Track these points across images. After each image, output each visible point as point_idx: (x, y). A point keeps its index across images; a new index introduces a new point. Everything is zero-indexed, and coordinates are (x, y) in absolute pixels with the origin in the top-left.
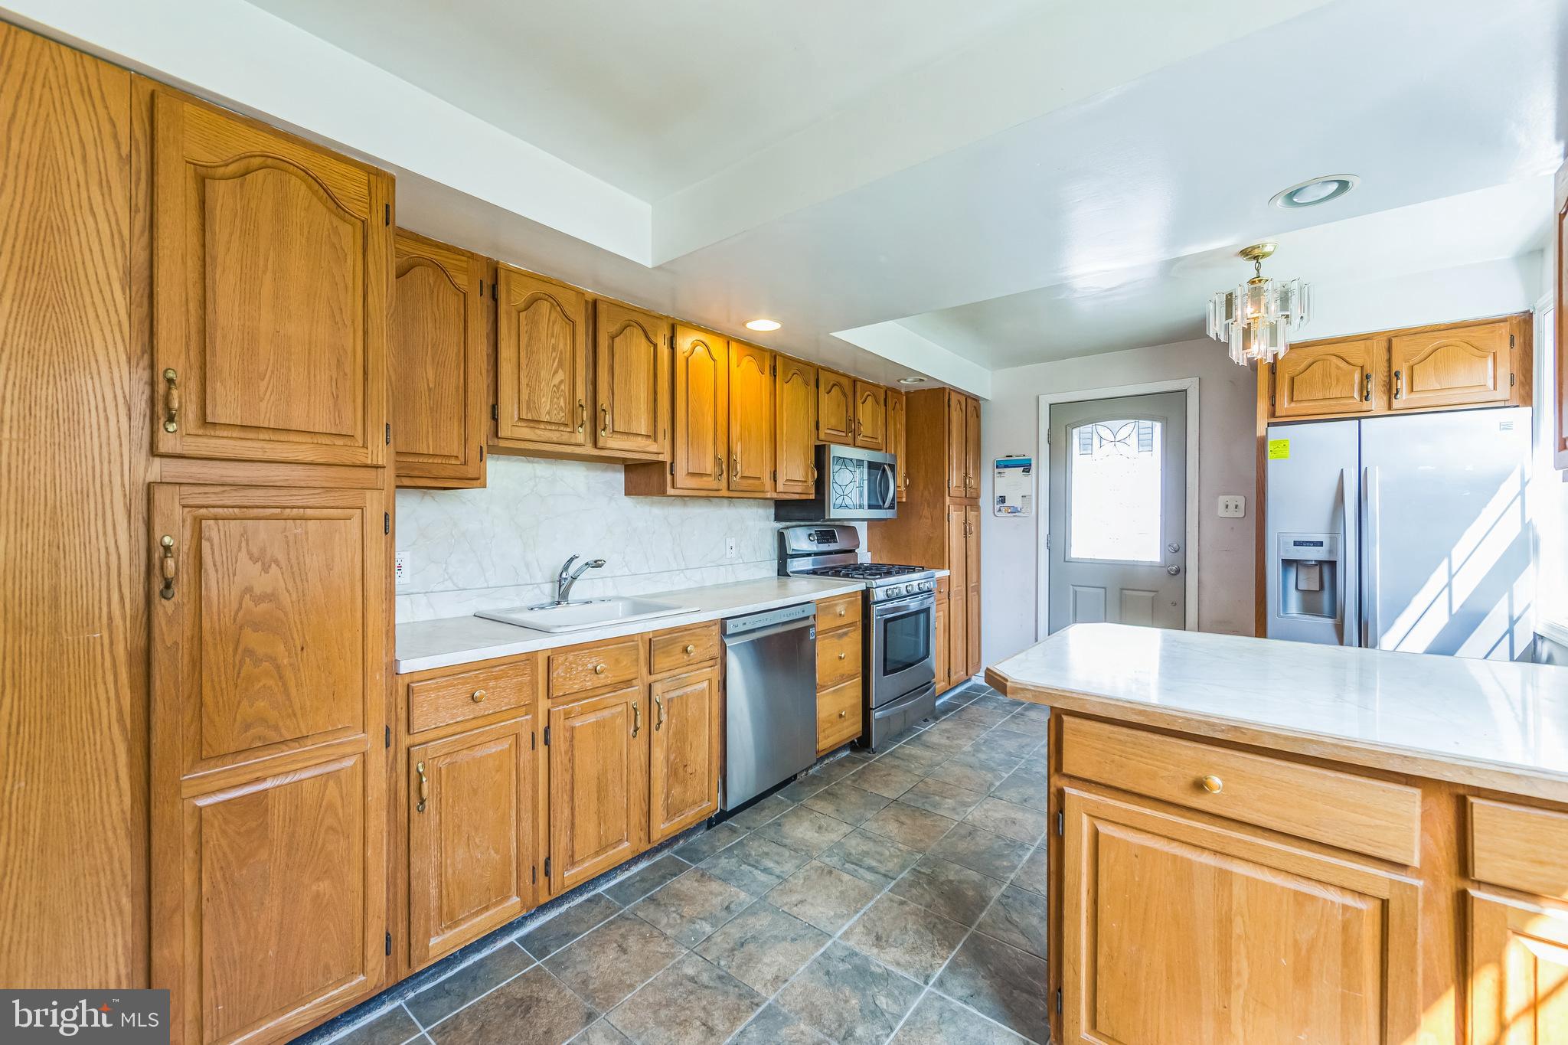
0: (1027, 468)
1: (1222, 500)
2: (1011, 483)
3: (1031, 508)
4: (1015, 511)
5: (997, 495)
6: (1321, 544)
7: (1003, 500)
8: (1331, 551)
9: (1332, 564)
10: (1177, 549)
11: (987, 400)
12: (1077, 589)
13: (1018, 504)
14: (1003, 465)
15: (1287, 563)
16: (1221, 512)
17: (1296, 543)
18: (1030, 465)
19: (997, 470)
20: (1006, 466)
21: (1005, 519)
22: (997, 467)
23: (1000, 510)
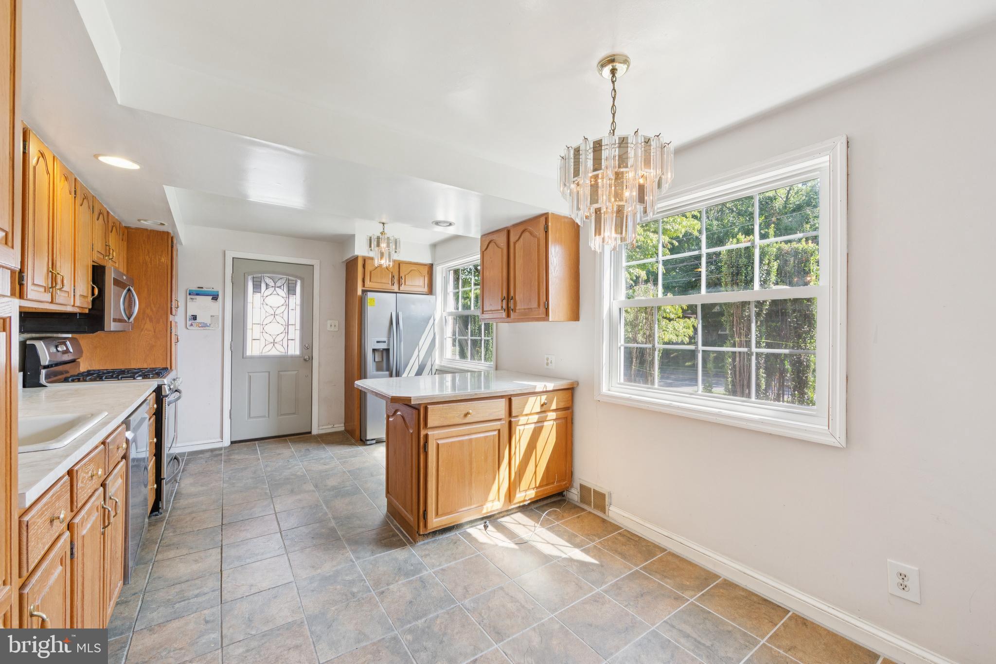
0: (215, 298)
1: (329, 322)
2: (202, 307)
3: (218, 324)
4: (204, 325)
5: (190, 313)
6: (385, 342)
7: (194, 318)
8: (389, 345)
9: (387, 350)
10: (307, 346)
11: (182, 244)
12: (250, 374)
13: (208, 321)
15: (374, 350)
16: (329, 328)
17: (378, 342)
18: (218, 295)
19: (189, 297)
20: (197, 294)
21: (195, 331)
22: (190, 294)
23: (192, 325)
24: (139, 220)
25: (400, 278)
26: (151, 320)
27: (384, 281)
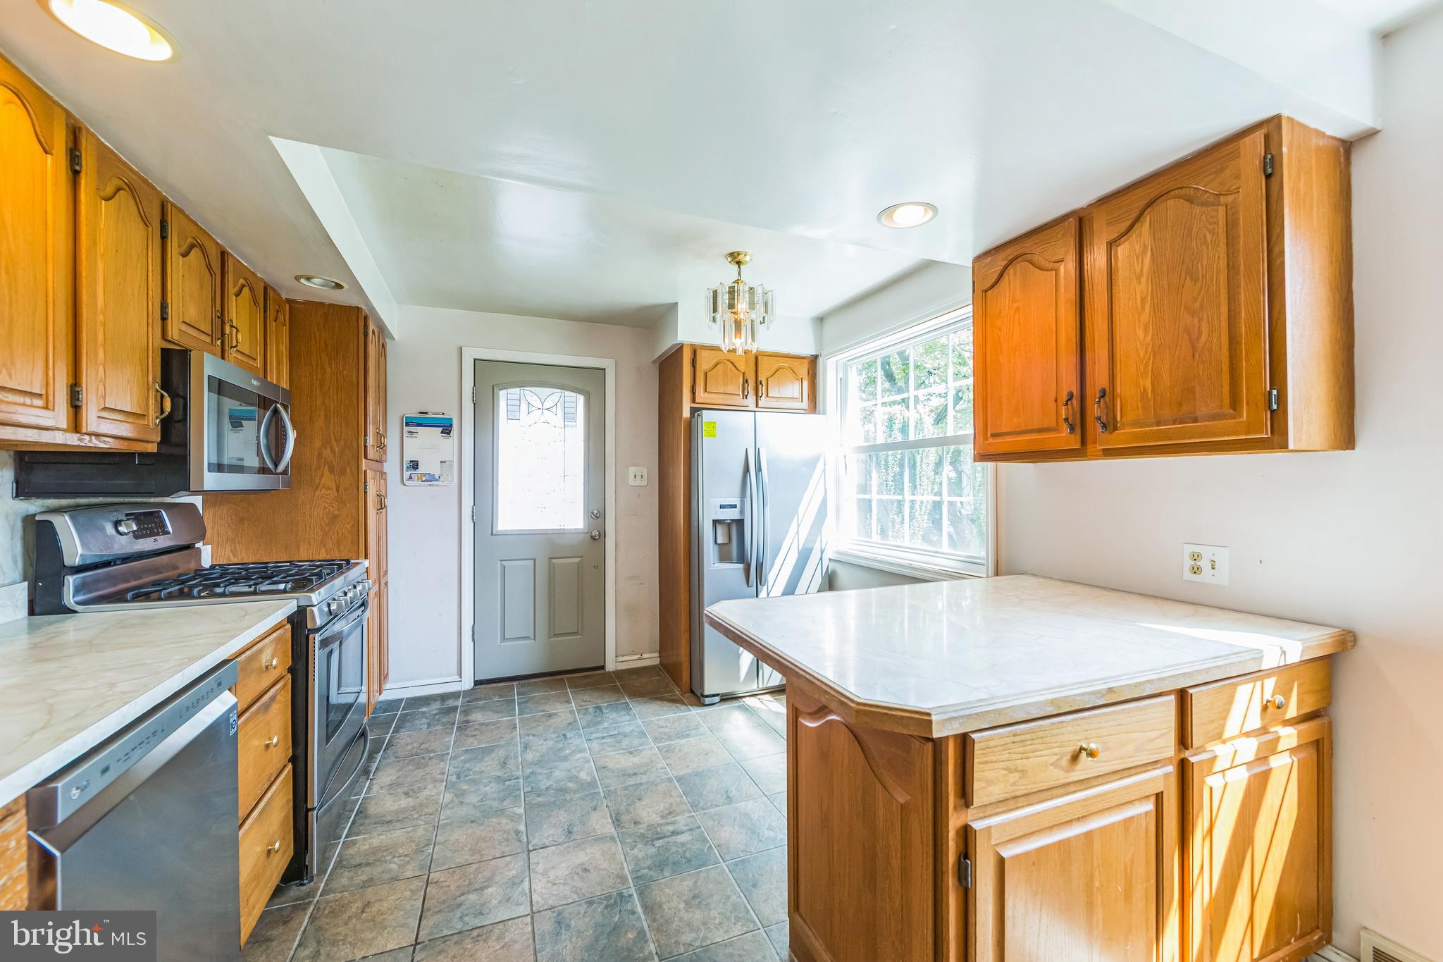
0: (447, 429)
1: (632, 470)
2: (425, 444)
3: (452, 476)
4: (431, 479)
5: (407, 458)
6: (735, 506)
7: (415, 465)
8: (742, 512)
9: (740, 523)
10: (597, 516)
11: (394, 339)
12: (504, 563)
13: (436, 471)
14: (416, 422)
15: (715, 522)
16: (631, 481)
17: (722, 507)
18: (451, 426)
19: (406, 429)
20: (420, 425)
21: (418, 490)
22: (407, 425)
23: (410, 478)
24: (297, 278)
25: (758, 383)
26: (332, 470)
27: (730, 389)
